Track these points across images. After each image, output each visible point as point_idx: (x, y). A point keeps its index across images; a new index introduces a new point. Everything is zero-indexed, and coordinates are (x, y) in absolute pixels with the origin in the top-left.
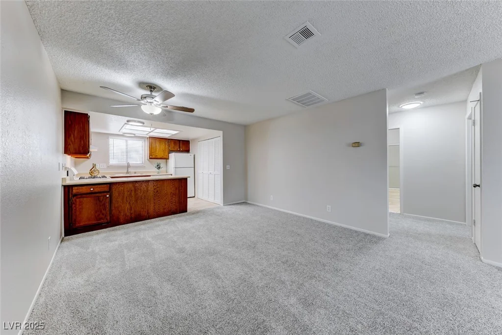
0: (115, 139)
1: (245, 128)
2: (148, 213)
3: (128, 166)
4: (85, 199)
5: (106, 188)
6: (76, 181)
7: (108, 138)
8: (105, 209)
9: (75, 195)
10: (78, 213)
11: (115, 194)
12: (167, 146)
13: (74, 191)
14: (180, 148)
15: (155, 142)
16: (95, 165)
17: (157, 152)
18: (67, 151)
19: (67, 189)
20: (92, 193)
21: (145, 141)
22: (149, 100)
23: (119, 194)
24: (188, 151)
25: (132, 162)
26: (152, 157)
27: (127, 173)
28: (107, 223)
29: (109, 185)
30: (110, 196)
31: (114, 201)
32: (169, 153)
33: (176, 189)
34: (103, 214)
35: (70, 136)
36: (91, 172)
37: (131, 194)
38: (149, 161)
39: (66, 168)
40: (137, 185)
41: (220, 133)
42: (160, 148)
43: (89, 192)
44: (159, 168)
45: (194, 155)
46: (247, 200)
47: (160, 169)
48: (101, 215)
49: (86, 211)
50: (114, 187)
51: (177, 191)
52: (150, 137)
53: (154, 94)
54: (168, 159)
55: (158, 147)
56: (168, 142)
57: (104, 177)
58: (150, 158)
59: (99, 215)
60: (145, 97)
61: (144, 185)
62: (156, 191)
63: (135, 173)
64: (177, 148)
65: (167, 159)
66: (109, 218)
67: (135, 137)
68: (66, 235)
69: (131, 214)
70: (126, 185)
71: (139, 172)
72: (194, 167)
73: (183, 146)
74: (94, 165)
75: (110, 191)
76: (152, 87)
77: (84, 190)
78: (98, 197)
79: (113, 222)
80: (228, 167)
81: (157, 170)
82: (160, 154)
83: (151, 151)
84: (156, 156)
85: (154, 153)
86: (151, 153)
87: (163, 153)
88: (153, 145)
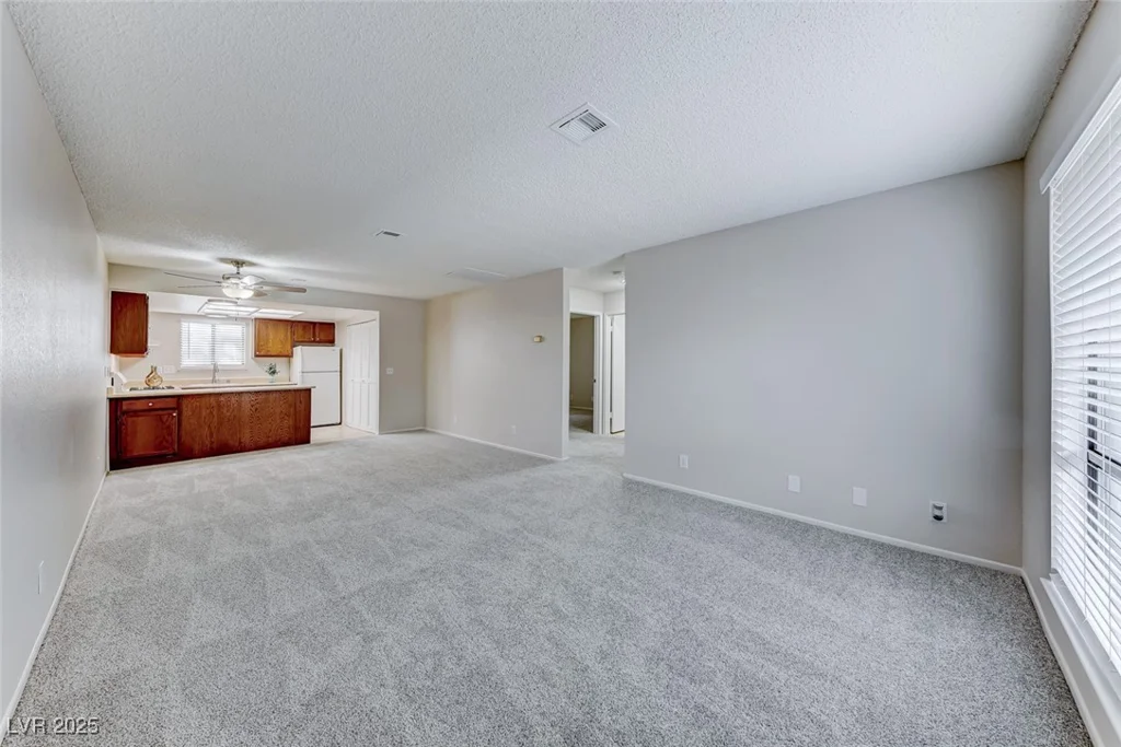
0: (192, 322)
1: (424, 305)
2: (240, 443)
3: (216, 370)
4: (140, 418)
5: (172, 403)
6: (126, 393)
7: (179, 321)
8: (170, 434)
9: (126, 413)
10: (129, 439)
11: (187, 412)
12: (289, 334)
13: (124, 408)
14: (314, 336)
16: (156, 368)
17: (270, 345)
18: (115, 348)
19: (115, 403)
20: (151, 410)
21: (247, 325)
22: (233, 281)
23: (193, 412)
24: (331, 342)
25: (223, 361)
26: (261, 352)
27: (214, 381)
28: (174, 454)
29: (175, 399)
30: (180, 415)
31: (184, 423)
32: (293, 347)
33: (290, 406)
34: (167, 441)
35: (118, 327)
36: (148, 381)
37: (211, 413)
38: (257, 362)
39: (111, 374)
40: (222, 399)
41: (377, 314)
42: (276, 339)
43: (146, 408)
44: (274, 372)
45: (341, 351)
46: (425, 425)
47: (276, 375)
48: (164, 443)
49: (142, 434)
50: (185, 402)
51: (292, 410)
52: (256, 319)
53: (241, 270)
54: (292, 357)
55: (271, 337)
56: (291, 328)
57: (169, 388)
58: (257, 356)
59: (161, 442)
60: (228, 278)
61: (233, 399)
62: (253, 409)
63: (228, 381)
64: (309, 336)
65: (290, 356)
66: (176, 447)
67: (228, 319)
68: (111, 469)
69: (212, 443)
70: (203, 400)
71: (235, 381)
72: (340, 372)
73: (322, 333)
74: (154, 370)
75: (178, 408)
76: (239, 263)
77: (139, 405)
78: (160, 415)
79: (184, 453)
80: (390, 371)
81: (270, 377)
82: (274, 347)
83: (259, 344)
84: (269, 351)
85: (263, 347)
86: (258, 347)
87: (281, 346)
88: (261, 332)
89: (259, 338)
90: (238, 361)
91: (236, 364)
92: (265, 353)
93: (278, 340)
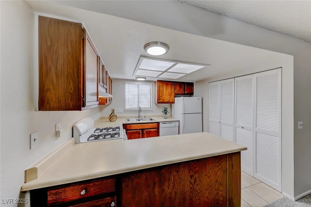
0: (130, 84)
3: (140, 110)
7: (124, 84)
12: (173, 90)
14: (184, 91)
15: (163, 86)
16: (114, 110)
17: (164, 96)
24: (191, 94)
25: (142, 106)
27: (139, 117)
32: (175, 97)
36: (110, 118)
38: (157, 106)
44: (166, 113)
45: (202, 99)
52: (158, 81)
54: (174, 103)
55: (165, 91)
56: (174, 86)
58: (158, 103)
63: (145, 117)
64: (182, 91)
71: (148, 116)
72: (202, 113)
73: (188, 88)
81: (165, 116)
82: (166, 98)
83: (159, 95)
84: (164, 100)
85: (161, 98)
86: (159, 98)
87: (169, 97)
88: (160, 89)
89: (159, 92)
90: (148, 106)
91: (148, 107)
92: (162, 101)
93: (168, 93)
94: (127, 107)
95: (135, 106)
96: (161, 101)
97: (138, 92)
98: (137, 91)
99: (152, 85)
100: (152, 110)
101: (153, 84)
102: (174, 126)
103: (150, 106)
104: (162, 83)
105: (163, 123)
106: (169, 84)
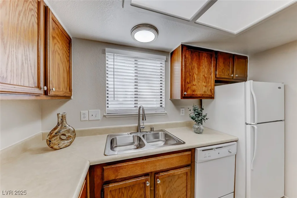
12: (212, 69)
14: (233, 72)
15: (192, 60)
32: (215, 85)
54: (214, 98)
56: (214, 60)
58: (184, 97)
82: (199, 86)
83: (185, 80)
84: (194, 91)
85: (189, 85)
86: (185, 85)
87: (205, 84)
88: (187, 65)
89: (186, 72)
90: (156, 104)
91: (155, 106)
92: (192, 93)
93: (202, 76)
94: (112, 106)
95: (130, 106)
96: (189, 92)
97: (136, 75)
98: (134, 72)
99: (166, 61)
100: (166, 113)
101: (167, 59)
102: (228, 154)
103: (159, 105)
104: (192, 52)
105: (203, 151)
106: (205, 56)
